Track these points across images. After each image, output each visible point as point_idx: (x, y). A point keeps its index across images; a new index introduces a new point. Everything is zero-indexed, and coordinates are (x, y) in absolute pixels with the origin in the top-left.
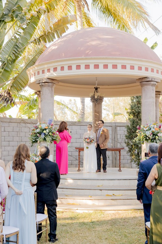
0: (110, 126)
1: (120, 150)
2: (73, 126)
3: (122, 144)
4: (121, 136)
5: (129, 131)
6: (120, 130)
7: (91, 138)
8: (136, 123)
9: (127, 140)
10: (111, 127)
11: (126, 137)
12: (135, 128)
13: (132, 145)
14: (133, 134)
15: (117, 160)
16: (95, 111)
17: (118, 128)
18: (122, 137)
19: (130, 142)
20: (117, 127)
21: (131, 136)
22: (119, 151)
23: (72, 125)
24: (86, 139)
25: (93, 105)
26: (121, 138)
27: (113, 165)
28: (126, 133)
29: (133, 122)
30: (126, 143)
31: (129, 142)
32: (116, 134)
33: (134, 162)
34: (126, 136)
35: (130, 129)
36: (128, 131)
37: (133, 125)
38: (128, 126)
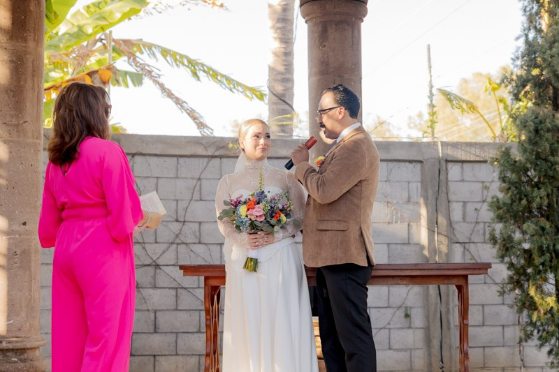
0: (410, 162)
1: (466, 277)
2: (224, 160)
3: (472, 247)
4: (470, 208)
5: (513, 177)
6: (463, 181)
7: (269, 196)
8: (549, 135)
9: (499, 227)
10: (418, 166)
11: (499, 208)
12: (546, 160)
13: (528, 253)
14: (536, 192)
15: (449, 329)
16: (322, 63)
17: (454, 171)
18: (471, 215)
19: (517, 236)
20: (450, 165)
21: (524, 202)
22: (461, 282)
23: (221, 157)
24: (237, 204)
25: (311, 32)
26: (468, 219)
27: (430, 355)
28: (496, 190)
29: (537, 131)
30: (494, 240)
31: (510, 238)
32: (443, 197)
33: (540, 338)
34: (496, 205)
35: (520, 169)
36: (503, 179)
37: (535, 144)
38: (507, 153)
